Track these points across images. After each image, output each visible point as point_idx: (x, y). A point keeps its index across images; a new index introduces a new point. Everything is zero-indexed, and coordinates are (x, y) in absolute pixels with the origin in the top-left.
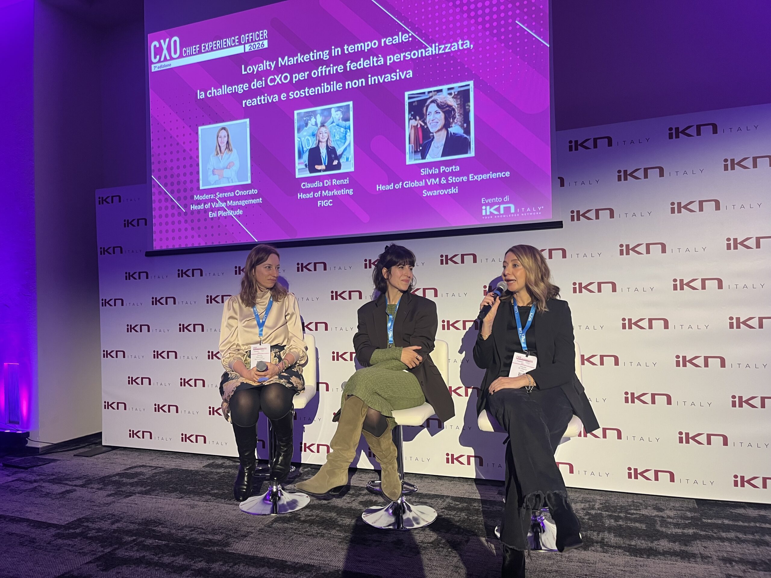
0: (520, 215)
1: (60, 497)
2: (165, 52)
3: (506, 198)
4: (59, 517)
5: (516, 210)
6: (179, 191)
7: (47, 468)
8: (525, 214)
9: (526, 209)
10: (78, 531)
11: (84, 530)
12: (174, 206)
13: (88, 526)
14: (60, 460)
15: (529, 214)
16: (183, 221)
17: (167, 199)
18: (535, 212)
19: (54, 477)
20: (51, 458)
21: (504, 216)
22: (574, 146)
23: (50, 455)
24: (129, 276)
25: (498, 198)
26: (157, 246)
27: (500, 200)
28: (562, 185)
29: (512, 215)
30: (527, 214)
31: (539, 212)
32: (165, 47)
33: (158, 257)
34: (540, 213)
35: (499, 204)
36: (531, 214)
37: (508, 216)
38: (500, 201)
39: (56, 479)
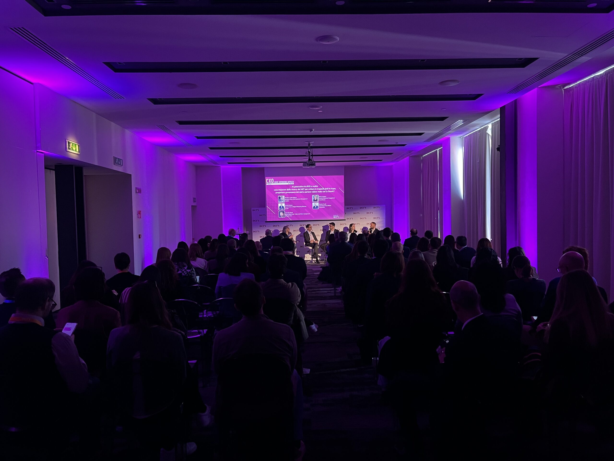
2: (270, 181)
6: (273, 210)
12: (272, 213)
24: (261, 226)
26: (268, 220)
28: (346, 214)
32: (270, 180)
35: (336, 216)
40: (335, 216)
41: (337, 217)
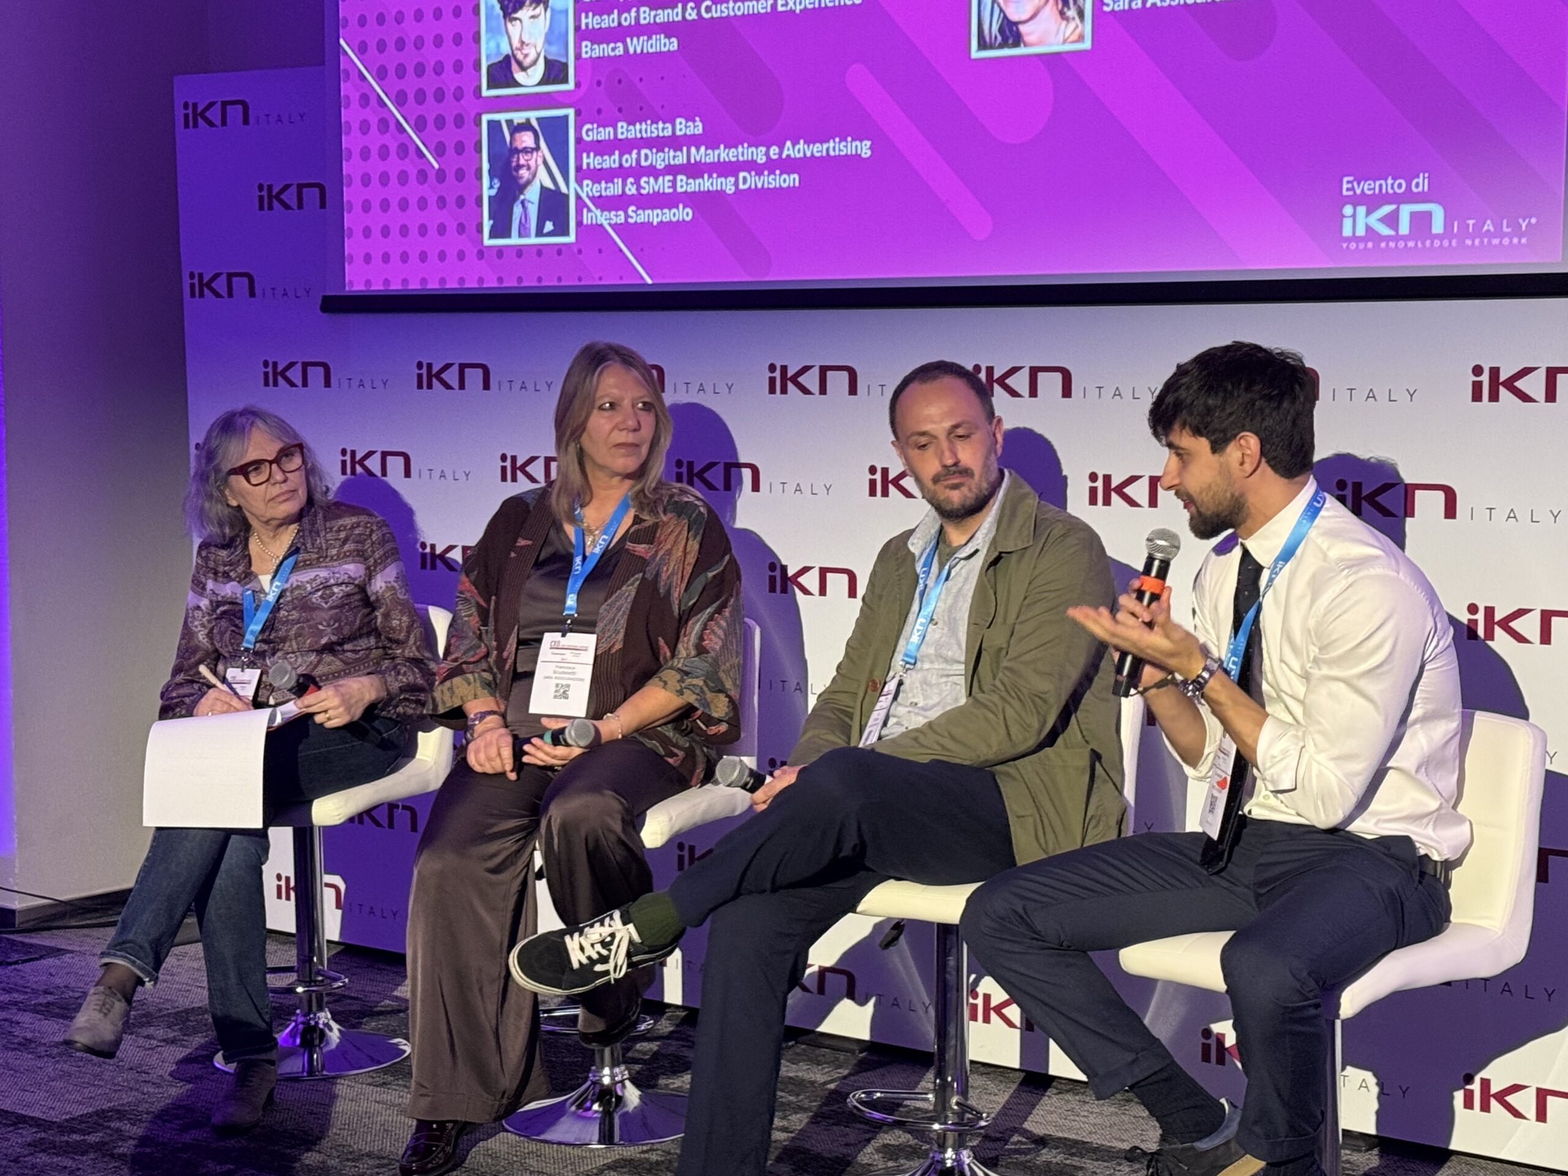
0: (1461, 243)
1: (60, 1054)
3: (1421, 180)
4: (50, 1103)
5: (1448, 224)
6: (420, 96)
7: (34, 973)
8: (1477, 242)
9: (1479, 226)
10: (92, 1138)
11: (107, 1139)
12: (405, 149)
13: (118, 1130)
14: (72, 952)
15: (1489, 242)
16: (432, 200)
17: (385, 123)
18: (1506, 235)
19: (50, 998)
20: (47, 943)
21: (1411, 244)
23: (46, 934)
24: (274, 375)
25: (1394, 179)
26: (356, 280)
27: (1400, 186)
29: (1437, 243)
30: (1482, 242)
31: (1521, 235)
33: (361, 317)
34: (1524, 241)
35: (1398, 199)
36: (1496, 241)
37: (1423, 244)
38: (1399, 191)
39: (53, 1004)
40: (1372, 203)
41: (1406, 210)
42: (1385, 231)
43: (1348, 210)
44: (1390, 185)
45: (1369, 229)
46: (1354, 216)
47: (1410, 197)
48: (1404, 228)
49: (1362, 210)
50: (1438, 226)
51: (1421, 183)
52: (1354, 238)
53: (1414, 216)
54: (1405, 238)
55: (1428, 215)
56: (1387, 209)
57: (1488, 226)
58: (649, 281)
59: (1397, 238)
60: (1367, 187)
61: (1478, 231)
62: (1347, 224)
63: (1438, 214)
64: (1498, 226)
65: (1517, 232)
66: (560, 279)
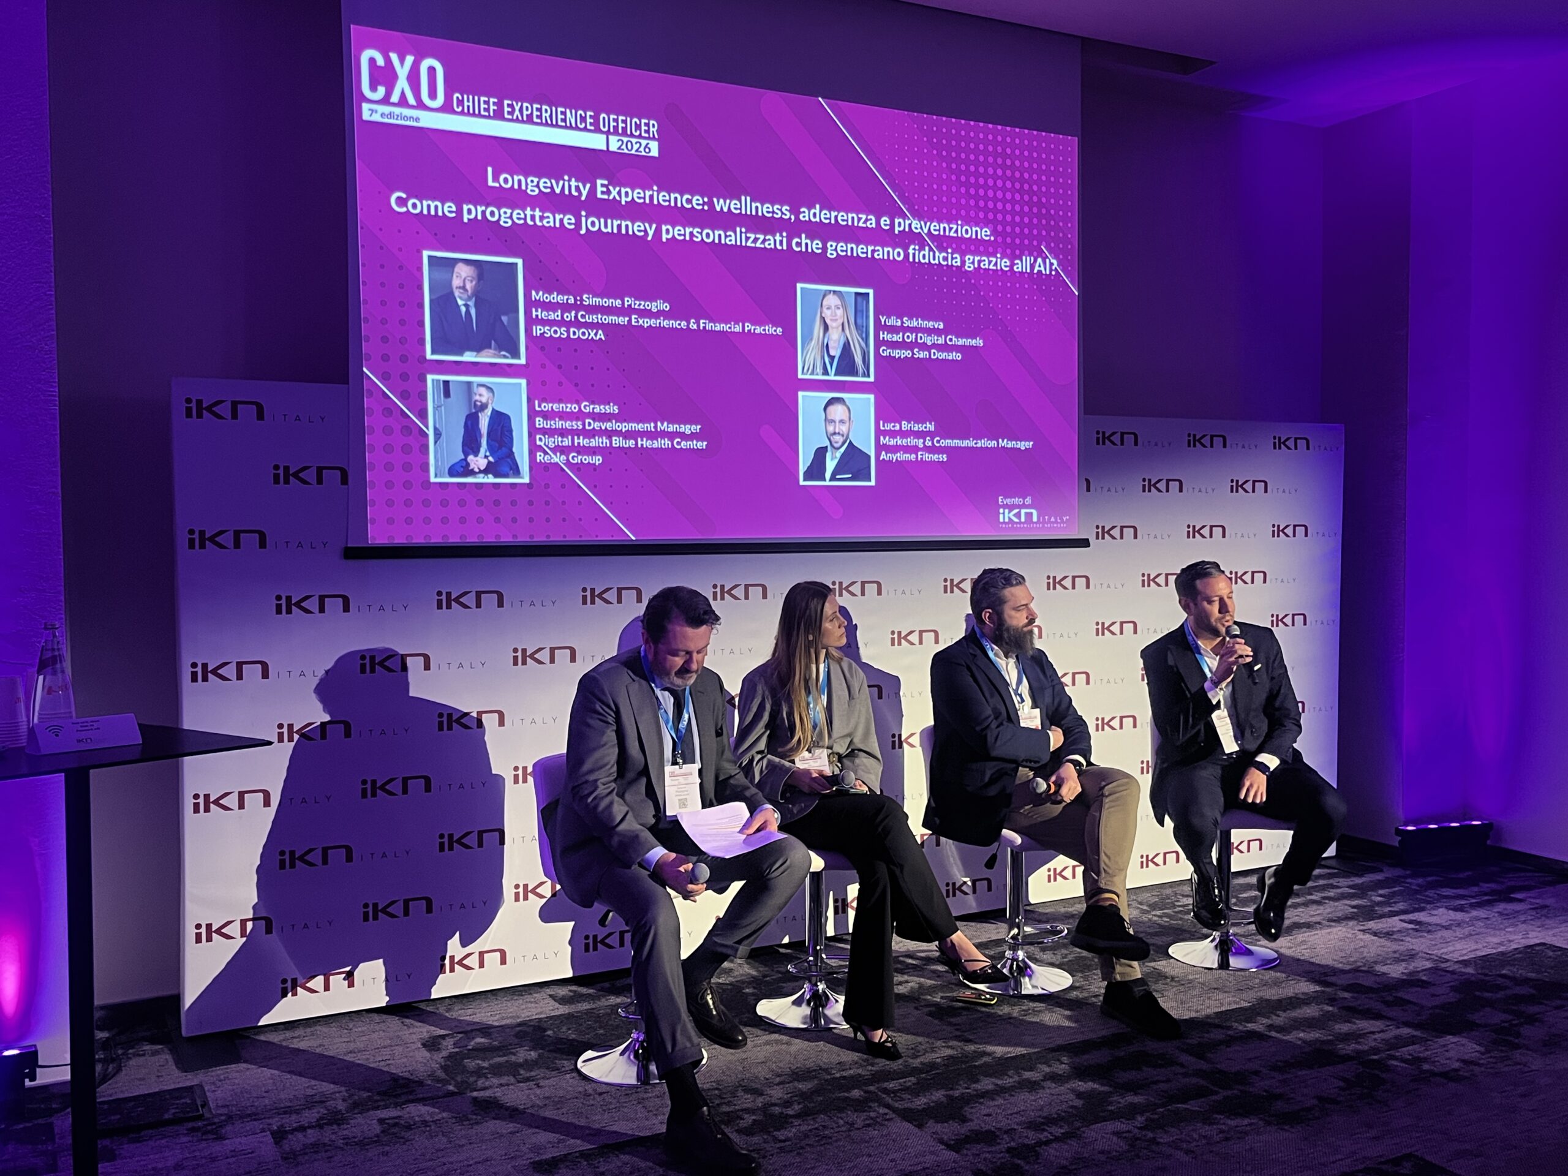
0: (1043, 526)
2: (402, 84)
5: (1039, 518)
8: (1049, 526)
9: (1050, 519)
17: (409, 428)
18: (1059, 523)
21: (1025, 526)
22: (1104, 439)
24: (287, 606)
25: (1017, 498)
28: (1088, 490)
29: (1035, 526)
30: (1051, 526)
31: (1064, 523)
32: (403, 72)
34: (1066, 525)
35: (1020, 507)
36: (1055, 525)
37: (1030, 526)
38: (1020, 503)
40: (1011, 508)
41: (1023, 511)
42: (1016, 520)
43: (1001, 511)
44: (1017, 501)
45: (1009, 518)
46: (1004, 513)
47: (1024, 506)
48: (1023, 519)
49: (1007, 511)
50: (1035, 519)
51: (1028, 500)
52: (1004, 523)
53: (1026, 514)
54: (1023, 523)
55: (1032, 513)
56: (1016, 511)
57: (1053, 519)
58: (634, 538)
59: (1020, 523)
60: (1008, 501)
61: (1049, 522)
62: (1001, 516)
63: (1034, 512)
64: (1056, 519)
65: (1062, 522)
66: (565, 536)
